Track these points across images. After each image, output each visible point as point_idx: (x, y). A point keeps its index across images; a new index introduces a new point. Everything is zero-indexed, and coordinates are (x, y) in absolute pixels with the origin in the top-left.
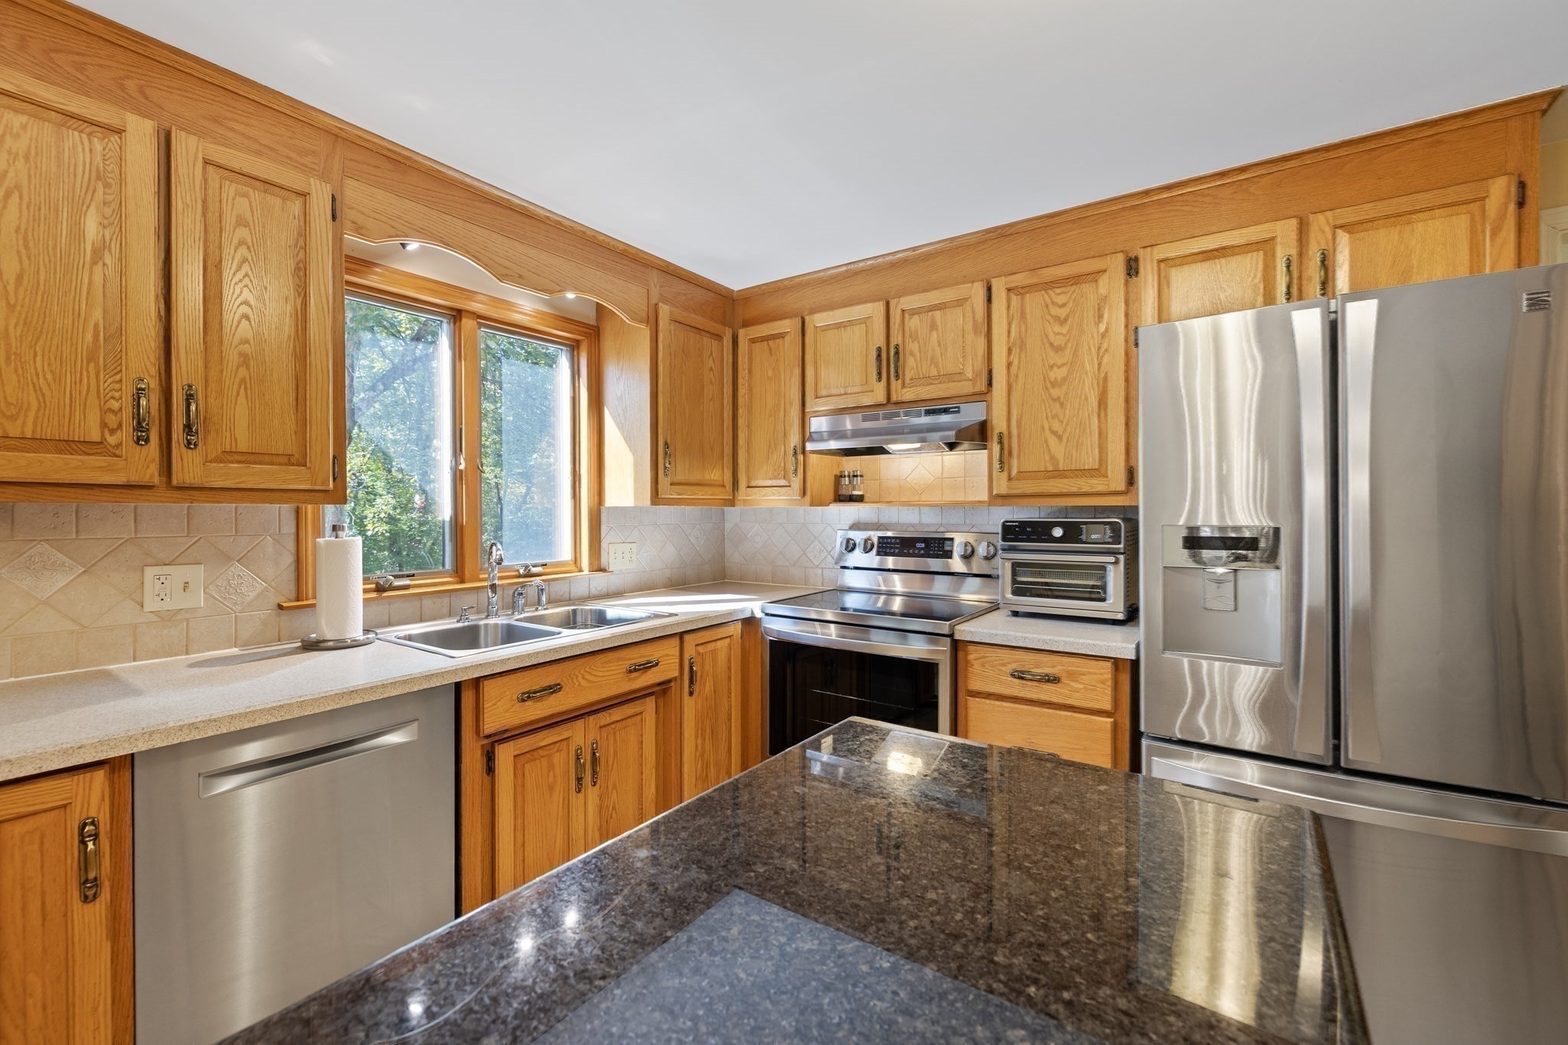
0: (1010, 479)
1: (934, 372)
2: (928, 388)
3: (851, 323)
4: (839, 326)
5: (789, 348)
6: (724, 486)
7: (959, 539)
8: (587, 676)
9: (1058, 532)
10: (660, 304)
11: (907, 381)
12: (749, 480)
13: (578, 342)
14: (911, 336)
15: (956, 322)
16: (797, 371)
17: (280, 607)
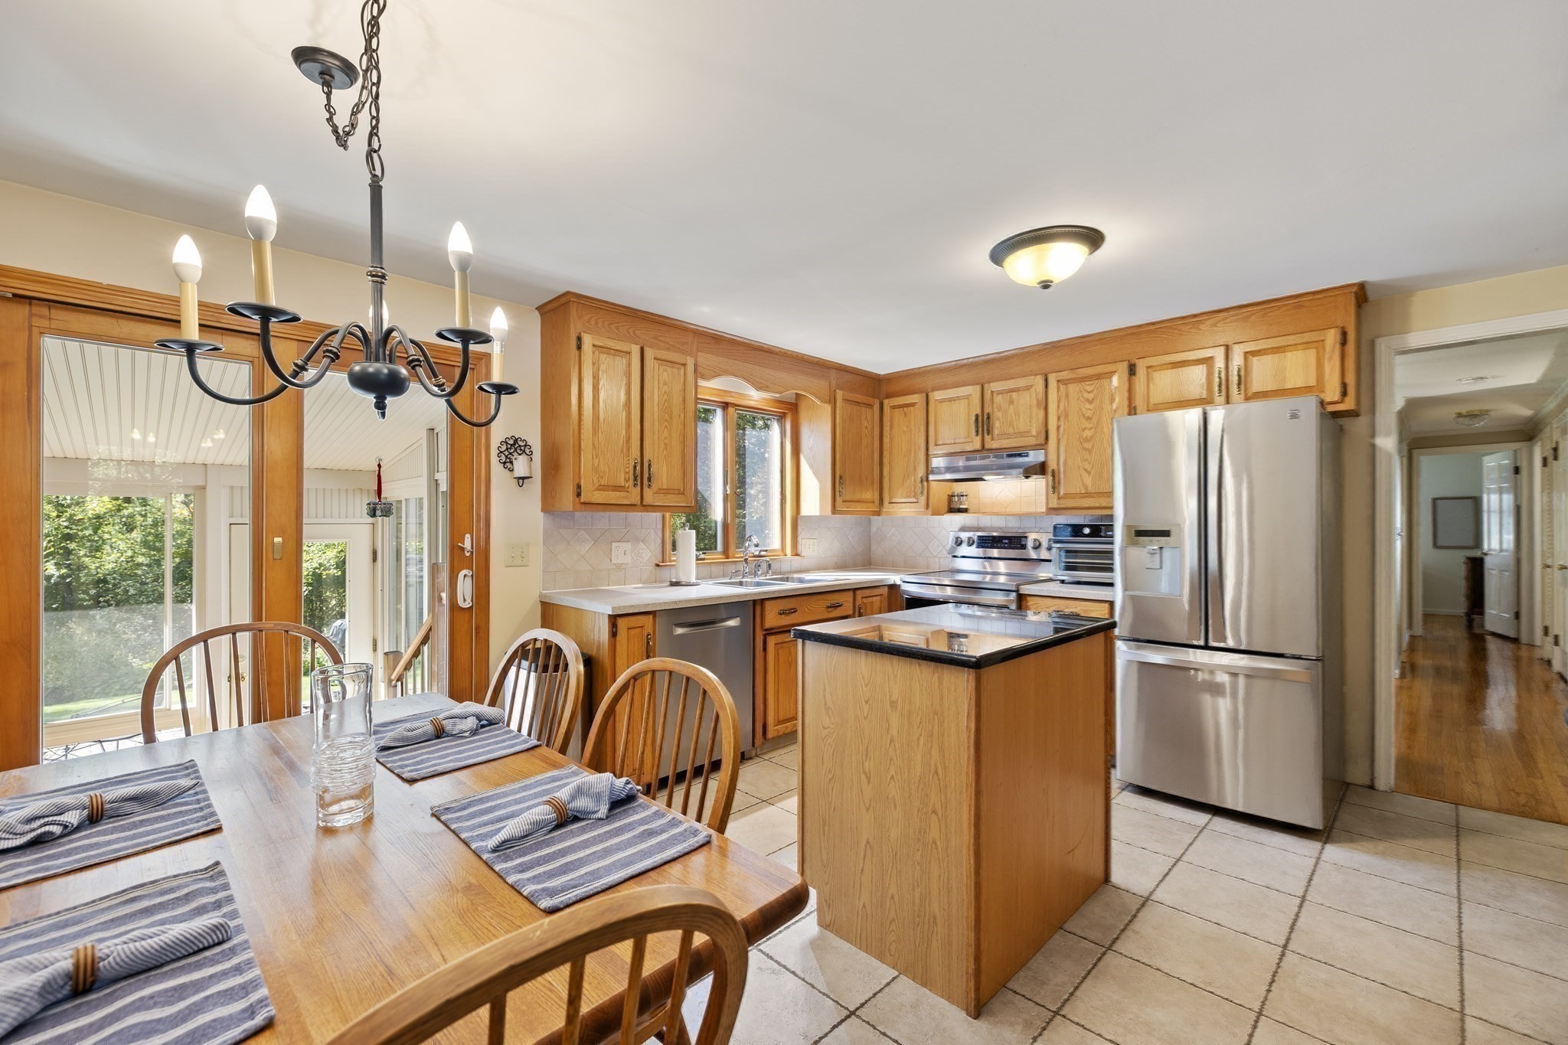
0: (1059, 498)
1: (1011, 431)
2: (1008, 441)
3: (958, 398)
4: (951, 400)
5: (919, 413)
6: (874, 502)
7: (1032, 536)
8: (808, 607)
9: (1087, 531)
10: (837, 391)
11: (995, 436)
12: (890, 499)
13: (784, 413)
14: (997, 408)
15: (1027, 401)
16: (923, 428)
17: (658, 565)
